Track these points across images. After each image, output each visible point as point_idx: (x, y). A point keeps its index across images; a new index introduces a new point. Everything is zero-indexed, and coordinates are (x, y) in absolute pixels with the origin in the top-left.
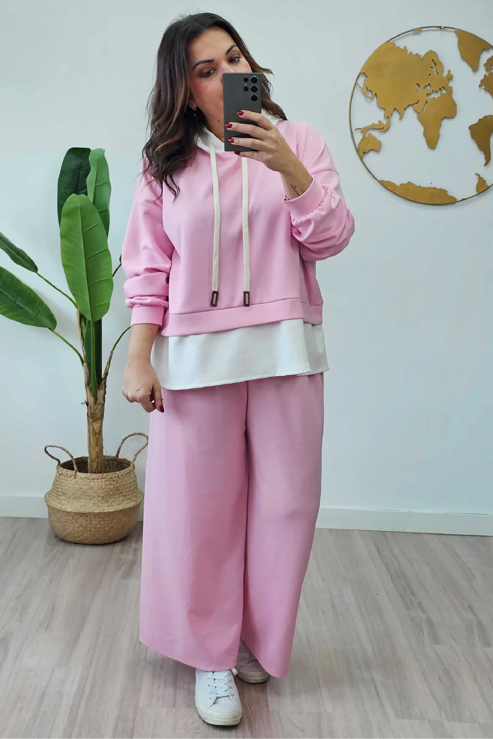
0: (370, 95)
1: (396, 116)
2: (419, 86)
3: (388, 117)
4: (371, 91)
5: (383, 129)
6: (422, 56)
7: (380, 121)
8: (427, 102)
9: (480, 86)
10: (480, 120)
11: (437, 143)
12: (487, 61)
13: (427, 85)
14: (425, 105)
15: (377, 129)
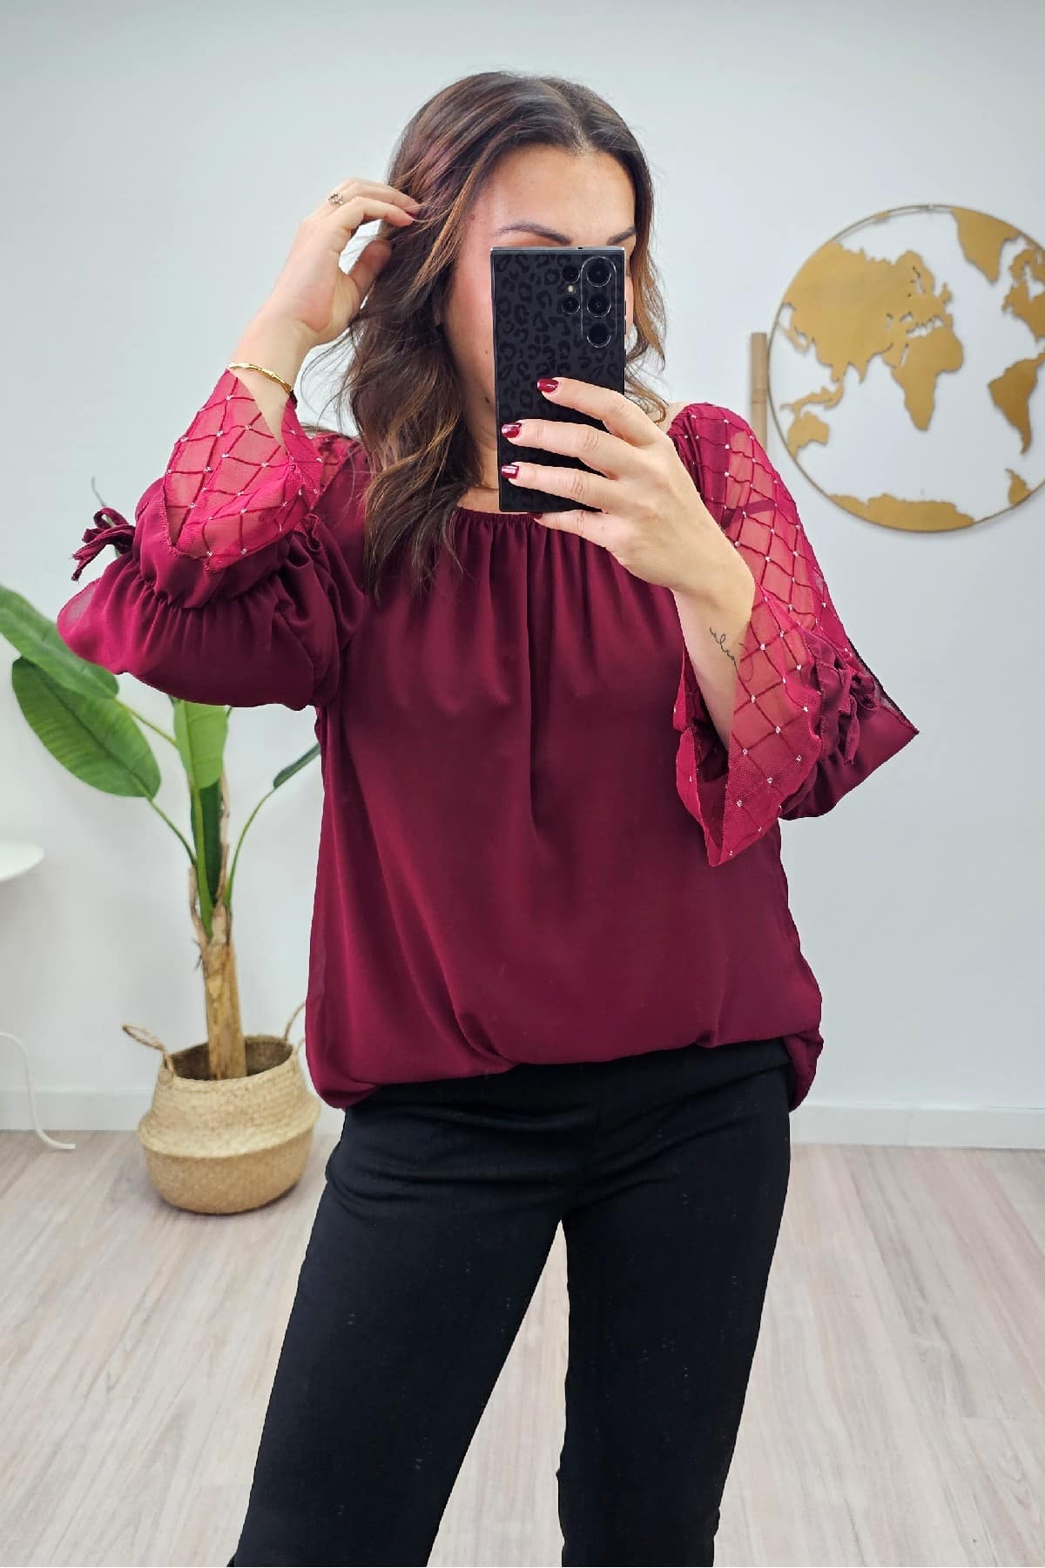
0: (803, 341)
1: (852, 375)
2: (889, 316)
3: (838, 379)
4: (804, 334)
5: (830, 400)
6: (893, 263)
7: (824, 390)
8: (907, 345)
9: (1004, 308)
10: (1008, 371)
11: (929, 419)
12: (1017, 258)
13: (907, 312)
14: (904, 350)
15: (819, 403)
